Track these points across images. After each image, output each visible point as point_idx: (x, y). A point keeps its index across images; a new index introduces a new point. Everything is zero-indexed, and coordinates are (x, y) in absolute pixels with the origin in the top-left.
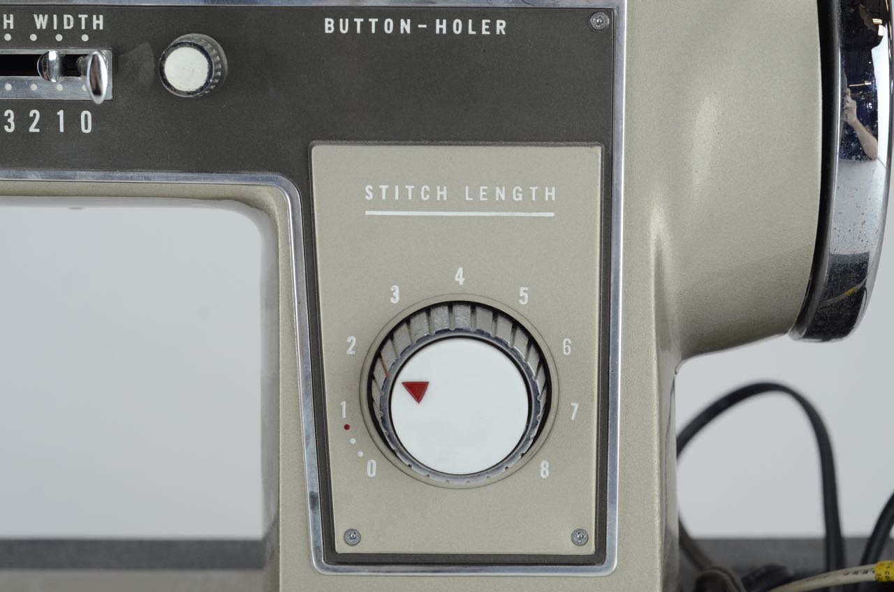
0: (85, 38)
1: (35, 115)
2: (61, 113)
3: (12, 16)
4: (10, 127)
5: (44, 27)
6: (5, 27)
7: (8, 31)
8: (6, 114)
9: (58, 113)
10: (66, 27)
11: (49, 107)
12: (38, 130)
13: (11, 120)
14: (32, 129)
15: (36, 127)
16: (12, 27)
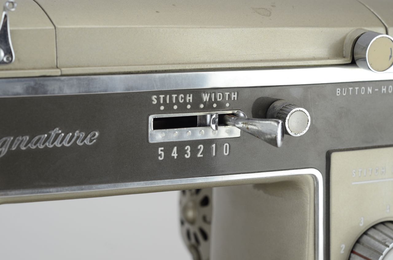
0: (227, 105)
1: (201, 147)
2: (214, 146)
3: (191, 95)
4: (188, 155)
5: (208, 100)
6: (188, 101)
7: (189, 103)
8: (186, 148)
9: (213, 146)
10: (218, 100)
11: (207, 143)
12: (202, 156)
13: (188, 152)
14: (199, 155)
15: (201, 154)
16: (191, 101)
